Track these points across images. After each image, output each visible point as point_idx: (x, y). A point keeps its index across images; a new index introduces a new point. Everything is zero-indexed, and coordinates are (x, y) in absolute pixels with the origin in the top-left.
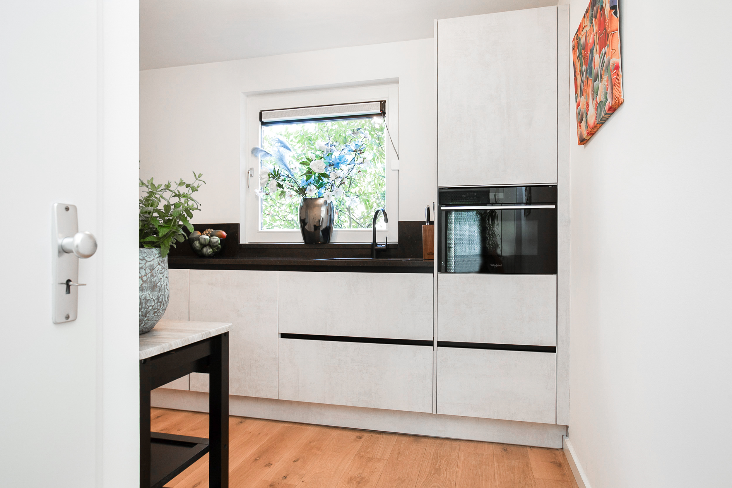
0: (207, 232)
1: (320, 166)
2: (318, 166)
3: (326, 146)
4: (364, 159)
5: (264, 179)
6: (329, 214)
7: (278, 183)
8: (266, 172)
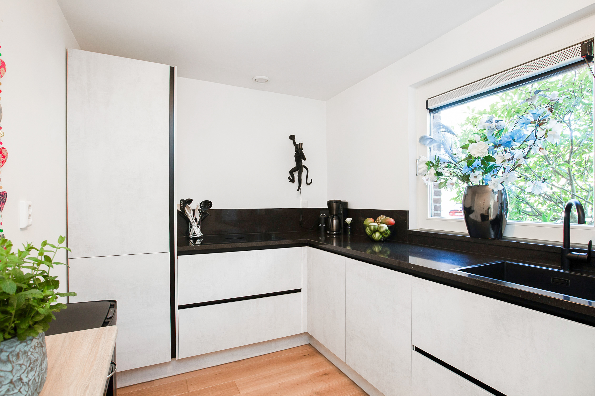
0: (379, 219)
1: (481, 148)
2: (478, 149)
3: (489, 124)
4: (547, 131)
5: (421, 169)
6: (500, 202)
7: (436, 171)
8: (424, 162)
